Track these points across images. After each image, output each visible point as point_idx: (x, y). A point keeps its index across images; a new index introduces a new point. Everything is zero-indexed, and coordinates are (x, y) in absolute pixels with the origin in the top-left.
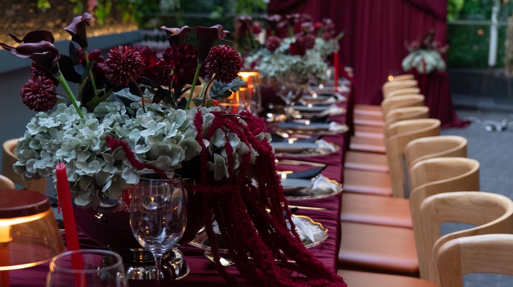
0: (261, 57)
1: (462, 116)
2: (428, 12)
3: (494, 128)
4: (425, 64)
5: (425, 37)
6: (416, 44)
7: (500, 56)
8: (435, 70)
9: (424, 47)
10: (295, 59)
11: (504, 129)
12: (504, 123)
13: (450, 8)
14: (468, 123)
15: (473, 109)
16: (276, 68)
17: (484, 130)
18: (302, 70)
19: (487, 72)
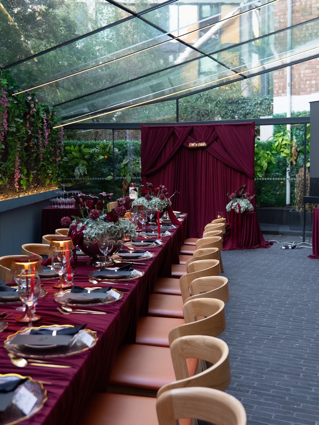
0: (88, 223)
1: (268, 238)
2: (242, 173)
3: (287, 248)
4: (240, 208)
5: (240, 190)
6: (233, 194)
7: (292, 198)
8: (247, 211)
9: (239, 197)
10: (109, 225)
11: (293, 248)
12: (293, 244)
13: (258, 169)
14: (272, 243)
15: (276, 233)
16: (96, 231)
17: (281, 248)
18: (115, 232)
19: (285, 209)
